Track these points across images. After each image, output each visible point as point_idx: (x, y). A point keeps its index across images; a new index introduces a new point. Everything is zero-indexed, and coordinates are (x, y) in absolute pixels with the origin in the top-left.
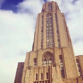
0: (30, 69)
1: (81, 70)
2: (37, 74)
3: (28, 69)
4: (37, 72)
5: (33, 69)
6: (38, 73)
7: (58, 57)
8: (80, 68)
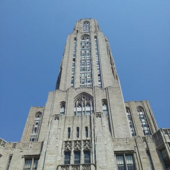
0: (58, 119)
1: (133, 125)
2: (69, 129)
3: (55, 119)
4: (70, 124)
5: (63, 120)
6: (71, 126)
7: (101, 102)
8: (132, 121)
